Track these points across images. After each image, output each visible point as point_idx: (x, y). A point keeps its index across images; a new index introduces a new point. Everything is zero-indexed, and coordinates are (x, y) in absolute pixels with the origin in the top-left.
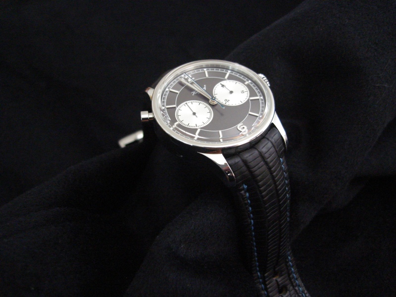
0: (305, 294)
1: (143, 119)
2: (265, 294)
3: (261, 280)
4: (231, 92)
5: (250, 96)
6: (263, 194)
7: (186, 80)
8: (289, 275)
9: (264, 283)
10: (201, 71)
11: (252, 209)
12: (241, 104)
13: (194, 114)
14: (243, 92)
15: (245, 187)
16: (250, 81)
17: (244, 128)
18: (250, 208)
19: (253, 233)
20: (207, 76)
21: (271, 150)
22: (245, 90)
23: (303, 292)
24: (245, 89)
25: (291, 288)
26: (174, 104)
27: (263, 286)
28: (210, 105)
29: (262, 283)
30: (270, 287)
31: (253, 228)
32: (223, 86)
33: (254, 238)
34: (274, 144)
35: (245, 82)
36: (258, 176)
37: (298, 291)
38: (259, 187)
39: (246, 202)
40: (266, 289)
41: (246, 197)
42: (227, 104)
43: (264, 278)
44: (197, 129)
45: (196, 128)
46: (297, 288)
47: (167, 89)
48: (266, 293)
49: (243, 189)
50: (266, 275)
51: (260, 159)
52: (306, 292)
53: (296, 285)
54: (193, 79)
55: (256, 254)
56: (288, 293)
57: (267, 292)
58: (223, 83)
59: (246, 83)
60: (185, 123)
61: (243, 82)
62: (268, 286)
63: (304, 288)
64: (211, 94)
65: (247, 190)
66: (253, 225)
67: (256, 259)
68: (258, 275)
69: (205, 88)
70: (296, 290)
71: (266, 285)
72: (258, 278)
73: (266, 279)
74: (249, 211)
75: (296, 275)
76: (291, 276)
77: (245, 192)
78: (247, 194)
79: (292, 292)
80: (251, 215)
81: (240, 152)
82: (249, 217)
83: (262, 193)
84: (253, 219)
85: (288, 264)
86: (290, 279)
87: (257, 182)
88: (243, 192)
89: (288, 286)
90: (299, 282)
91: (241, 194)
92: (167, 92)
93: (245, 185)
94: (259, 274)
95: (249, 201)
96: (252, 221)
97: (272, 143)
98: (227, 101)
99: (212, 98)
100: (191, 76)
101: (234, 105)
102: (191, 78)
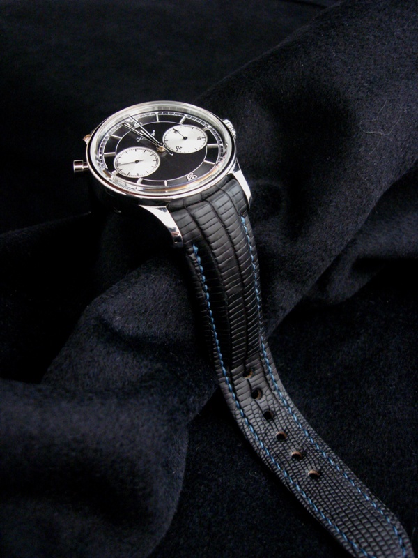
0: (287, 401)
1: (76, 169)
2: (233, 397)
3: (227, 378)
4: (185, 138)
5: (208, 143)
6: (218, 258)
7: (132, 124)
8: (265, 374)
9: (231, 382)
10: (151, 114)
11: (206, 278)
12: (195, 151)
13: (137, 162)
14: (199, 138)
15: (196, 249)
16: (210, 126)
17: (195, 177)
18: (204, 277)
19: (211, 311)
20: (158, 120)
21: (227, 204)
22: (202, 136)
23: (284, 398)
25: (268, 392)
26: (114, 151)
27: (230, 386)
28: (158, 152)
29: (229, 382)
30: (239, 389)
31: (209, 304)
32: (176, 131)
33: (213, 319)
34: (232, 198)
35: (204, 127)
36: (211, 235)
37: (277, 397)
38: (212, 249)
39: (197, 268)
40: (234, 391)
41: (197, 262)
42: (179, 151)
43: (231, 375)
44: (137, 179)
45: (137, 177)
46: (276, 393)
47: (107, 135)
48: (234, 395)
49: (193, 252)
50: (233, 371)
51: (212, 214)
52: (288, 398)
53: (275, 389)
54: (141, 123)
55: (217, 341)
56: (264, 398)
57: (236, 394)
58: (175, 127)
59: (206, 128)
60: (125, 172)
61: (201, 127)
62: (236, 387)
63: (286, 394)
64: (161, 141)
65: (199, 254)
66: (210, 300)
67: (219, 348)
68: (223, 372)
69: (154, 134)
70: (274, 395)
71: (233, 385)
72: (223, 375)
73: (234, 377)
74: (203, 281)
75: (274, 375)
76: (268, 376)
77: (196, 256)
78: (199, 259)
79: (270, 396)
80: (206, 286)
81: (188, 206)
82: (204, 289)
83: (216, 257)
84: (208, 291)
85: (263, 360)
86: (266, 380)
87: (209, 243)
88: (192, 256)
89: (264, 390)
90: (279, 385)
91: (190, 258)
92: (106, 138)
93: (196, 246)
94: (224, 369)
95: (202, 268)
96: (208, 295)
97: (228, 196)
98: (179, 148)
100: (138, 121)
101: (187, 152)
102: (138, 123)
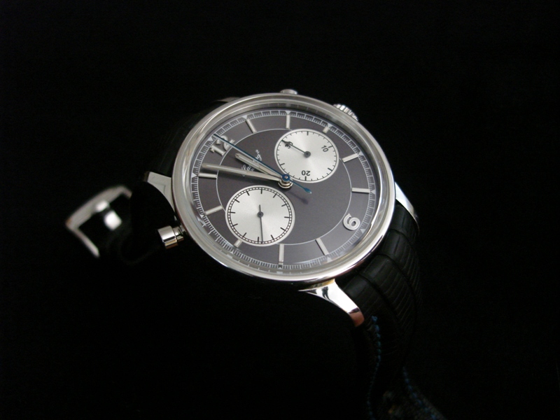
4: (307, 154)
5: (341, 155)
7: (221, 146)
10: (238, 121)
13: (260, 215)
14: (325, 148)
15: (375, 319)
16: (330, 125)
17: (355, 222)
20: (254, 130)
22: (328, 145)
24: (327, 142)
26: (219, 205)
28: (283, 190)
32: (288, 144)
34: (407, 236)
35: (324, 128)
36: (395, 299)
38: (396, 314)
42: (309, 180)
44: (277, 246)
45: (274, 243)
47: (194, 175)
54: (232, 141)
58: (285, 138)
59: (326, 130)
60: (252, 238)
61: (320, 129)
64: (276, 169)
69: (259, 156)
87: (393, 307)
93: (374, 315)
97: (404, 235)
98: (305, 173)
99: (284, 178)
100: (226, 139)
101: (321, 179)
102: (228, 142)
